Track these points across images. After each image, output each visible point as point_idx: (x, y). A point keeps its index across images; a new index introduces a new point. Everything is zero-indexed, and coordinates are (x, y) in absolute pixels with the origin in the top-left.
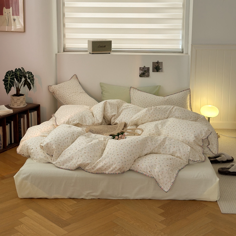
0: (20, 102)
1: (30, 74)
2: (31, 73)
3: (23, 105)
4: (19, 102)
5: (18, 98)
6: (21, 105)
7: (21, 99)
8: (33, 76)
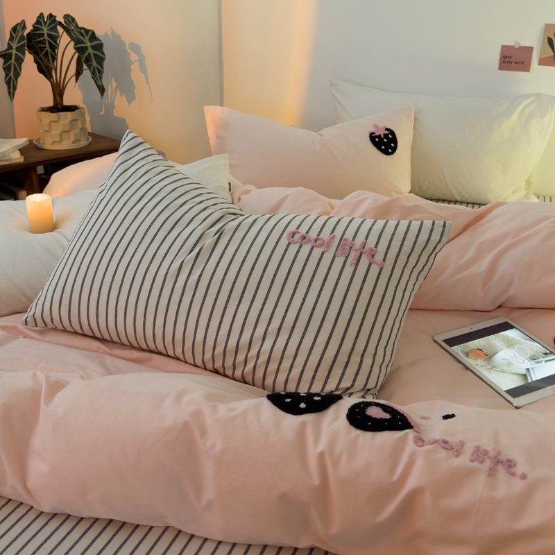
0: (59, 132)
1: (87, 38)
2: (93, 33)
3: (73, 142)
4: (56, 132)
5: (53, 116)
6: (63, 143)
7: (61, 122)
8: (101, 45)
